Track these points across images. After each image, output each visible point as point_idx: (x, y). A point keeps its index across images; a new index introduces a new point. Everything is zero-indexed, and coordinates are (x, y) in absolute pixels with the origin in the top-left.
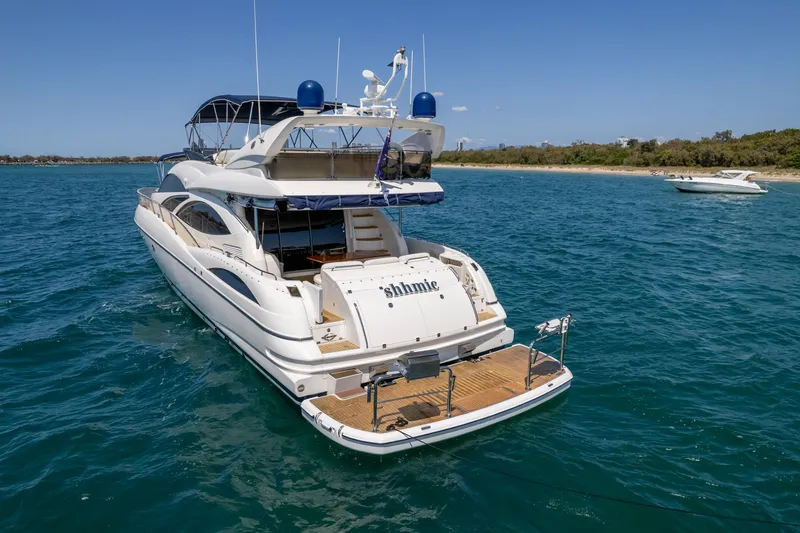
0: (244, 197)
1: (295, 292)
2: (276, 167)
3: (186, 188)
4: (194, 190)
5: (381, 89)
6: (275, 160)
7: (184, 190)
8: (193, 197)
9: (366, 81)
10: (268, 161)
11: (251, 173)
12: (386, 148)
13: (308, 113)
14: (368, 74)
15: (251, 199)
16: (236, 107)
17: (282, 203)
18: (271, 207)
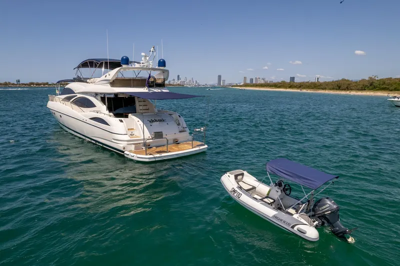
0: (101, 94)
1: (121, 121)
2: (114, 83)
3: (76, 92)
4: (79, 93)
5: (148, 58)
6: (114, 81)
7: (75, 93)
8: (79, 96)
9: (143, 56)
10: (111, 81)
11: (104, 85)
12: (150, 77)
13: (124, 66)
14: (143, 54)
15: (105, 94)
16: (98, 63)
17: (116, 95)
18: (112, 96)
